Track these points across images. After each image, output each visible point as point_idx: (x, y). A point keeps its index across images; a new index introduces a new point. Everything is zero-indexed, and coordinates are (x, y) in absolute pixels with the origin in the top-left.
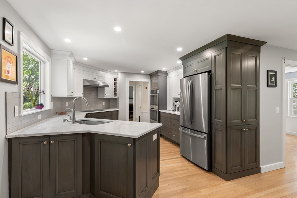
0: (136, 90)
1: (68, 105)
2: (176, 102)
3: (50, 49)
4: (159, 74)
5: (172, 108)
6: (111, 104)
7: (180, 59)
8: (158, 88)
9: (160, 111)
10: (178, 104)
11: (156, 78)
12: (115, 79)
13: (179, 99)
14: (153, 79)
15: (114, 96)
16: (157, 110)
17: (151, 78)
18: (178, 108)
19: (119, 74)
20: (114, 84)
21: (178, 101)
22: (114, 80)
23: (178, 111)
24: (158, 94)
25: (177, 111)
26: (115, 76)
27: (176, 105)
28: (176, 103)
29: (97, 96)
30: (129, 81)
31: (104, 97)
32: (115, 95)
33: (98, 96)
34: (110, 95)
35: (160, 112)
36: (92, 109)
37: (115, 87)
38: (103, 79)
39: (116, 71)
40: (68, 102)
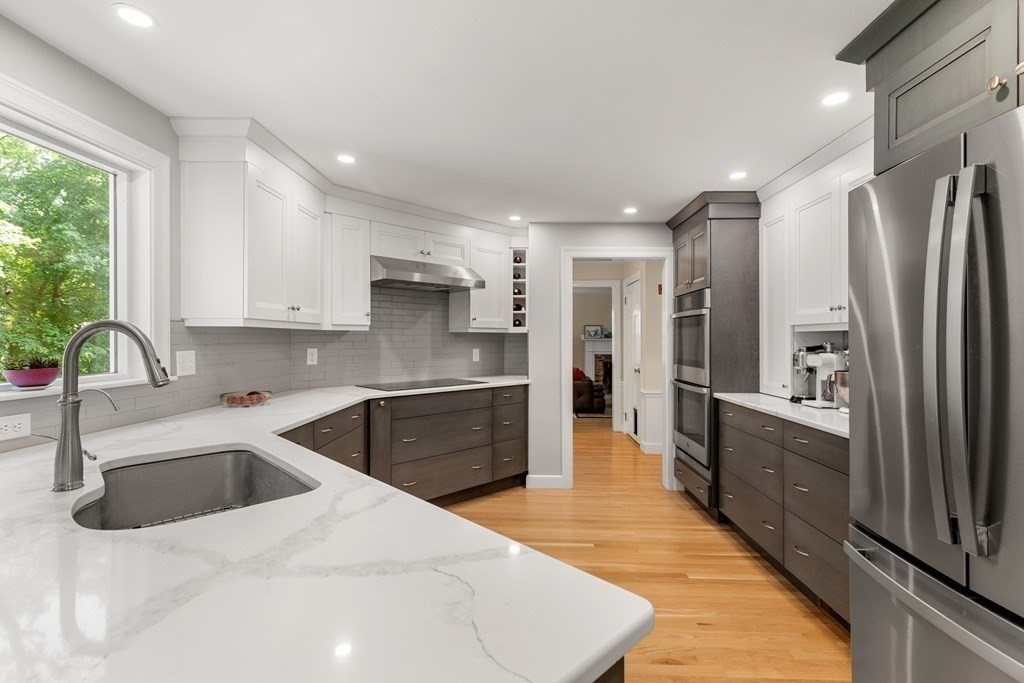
0: (623, 301)
1: (315, 362)
2: (811, 350)
3: (168, 118)
4: (712, 211)
5: (788, 382)
6: (506, 356)
7: (848, 55)
8: (705, 280)
9: (717, 395)
10: (827, 364)
11: (695, 232)
12: (519, 257)
13: (845, 333)
14: (686, 239)
15: (515, 325)
16: (705, 390)
17: (675, 240)
18: (830, 384)
19: (533, 231)
20: (516, 276)
21: (829, 347)
22: (515, 261)
23: (827, 404)
24: (705, 311)
25: (819, 402)
26: (518, 244)
27: (811, 370)
28: (813, 360)
29: (447, 323)
30: (574, 260)
31: (470, 331)
32: (519, 321)
33: (450, 326)
34: (497, 320)
35: (717, 401)
36: (424, 377)
37: (519, 289)
38: (463, 256)
39: (515, 218)
40: (316, 350)
